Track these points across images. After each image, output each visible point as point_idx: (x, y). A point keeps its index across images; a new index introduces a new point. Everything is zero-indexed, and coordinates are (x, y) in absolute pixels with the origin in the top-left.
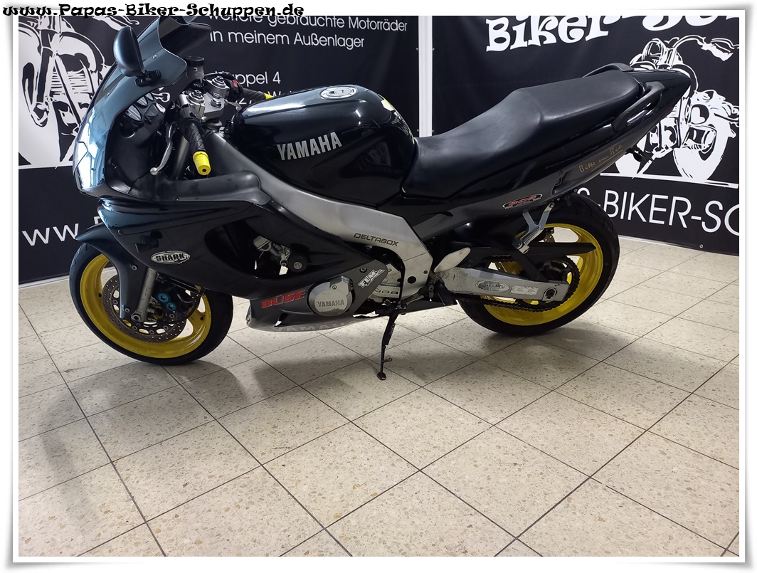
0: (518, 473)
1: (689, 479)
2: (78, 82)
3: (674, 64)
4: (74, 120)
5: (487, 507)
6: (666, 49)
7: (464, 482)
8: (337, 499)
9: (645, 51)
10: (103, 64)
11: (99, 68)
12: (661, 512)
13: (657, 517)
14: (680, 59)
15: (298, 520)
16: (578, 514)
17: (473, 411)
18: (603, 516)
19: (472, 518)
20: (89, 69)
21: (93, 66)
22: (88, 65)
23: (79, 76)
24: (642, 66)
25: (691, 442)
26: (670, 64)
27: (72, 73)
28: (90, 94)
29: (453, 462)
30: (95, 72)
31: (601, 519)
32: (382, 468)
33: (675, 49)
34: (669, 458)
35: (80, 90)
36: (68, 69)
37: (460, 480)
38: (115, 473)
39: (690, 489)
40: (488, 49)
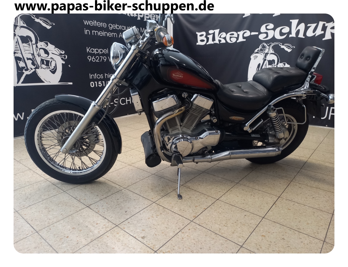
0: (253, 197)
1: (312, 195)
2: (27, 48)
3: (271, 53)
4: (24, 65)
5: (248, 209)
6: (268, 47)
7: (236, 202)
8: (191, 211)
9: (260, 47)
10: (38, 41)
11: (36, 43)
12: (308, 205)
13: (307, 207)
14: (273, 51)
15: (180, 219)
16: (281, 208)
17: (228, 179)
18: (289, 208)
19: (245, 213)
20: (32, 43)
21: (34, 42)
22: (31, 41)
23: (27, 46)
24: (259, 53)
25: (307, 184)
26: (269, 53)
27: (24, 44)
28: (32, 54)
29: (229, 196)
30: (35, 44)
31: (289, 209)
32: (203, 200)
33: (271, 47)
34: (303, 189)
35: (27, 52)
36: (23, 42)
37: (234, 201)
38: (91, 210)
39: (313, 198)
40: (197, 44)
